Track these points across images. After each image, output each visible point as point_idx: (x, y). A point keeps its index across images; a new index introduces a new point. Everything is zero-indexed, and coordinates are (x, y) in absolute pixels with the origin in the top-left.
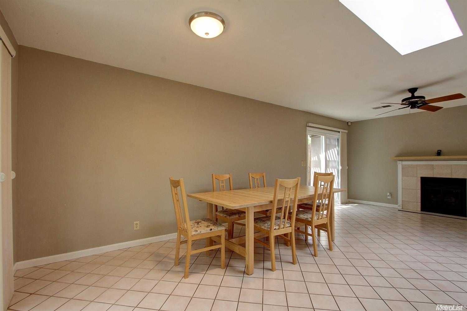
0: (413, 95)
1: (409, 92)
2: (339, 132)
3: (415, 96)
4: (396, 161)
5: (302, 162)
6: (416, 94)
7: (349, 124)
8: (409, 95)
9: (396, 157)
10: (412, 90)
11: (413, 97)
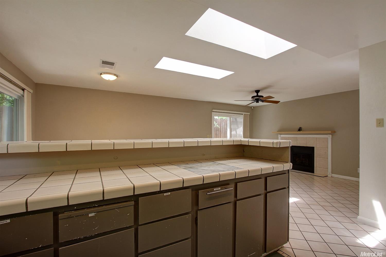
0: (257, 94)
1: (256, 92)
2: (242, 114)
3: (259, 95)
4: (277, 134)
5: (208, 135)
6: (259, 94)
7: (252, 108)
8: (255, 94)
9: (277, 132)
10: (257, 91)
11: (257, 96)
